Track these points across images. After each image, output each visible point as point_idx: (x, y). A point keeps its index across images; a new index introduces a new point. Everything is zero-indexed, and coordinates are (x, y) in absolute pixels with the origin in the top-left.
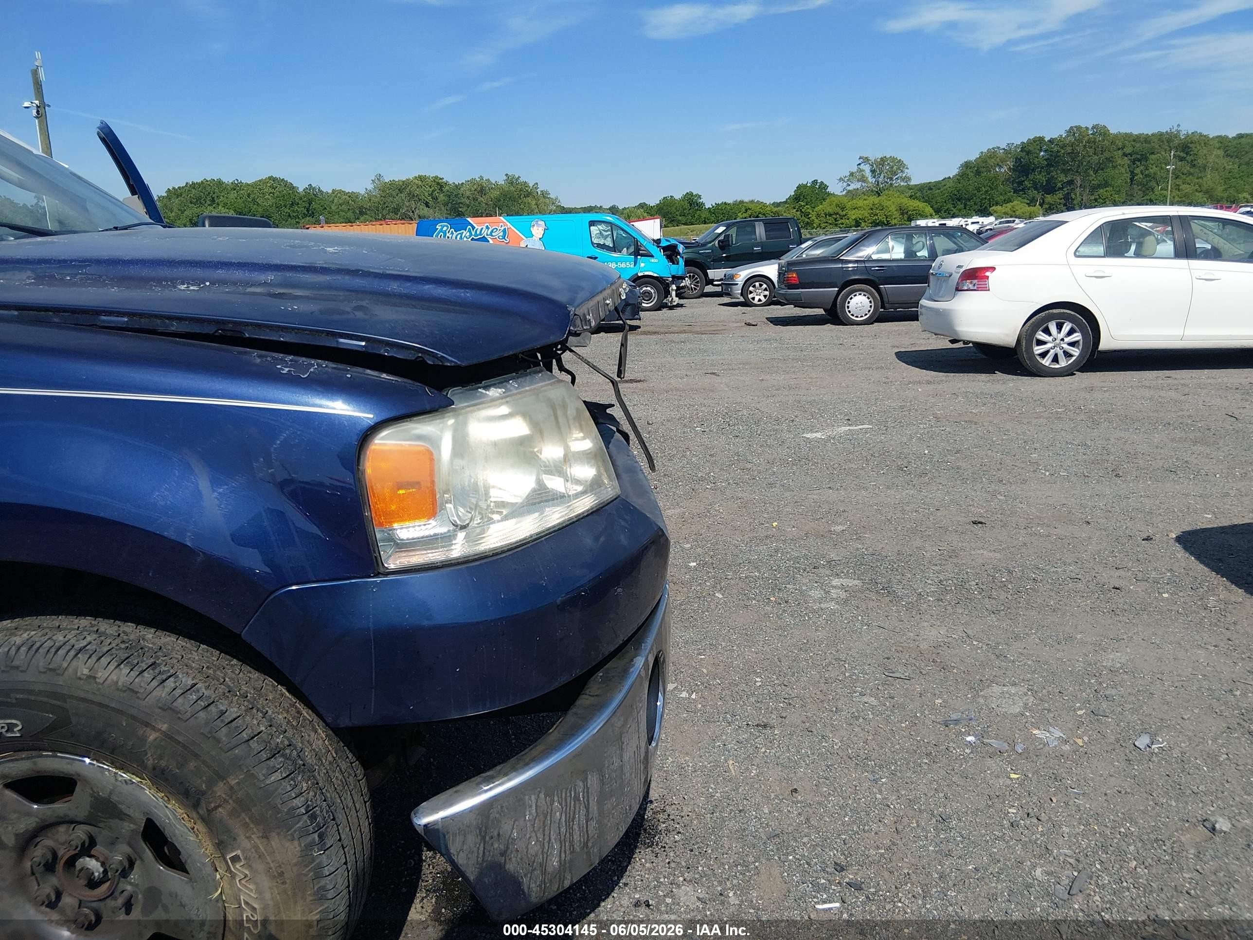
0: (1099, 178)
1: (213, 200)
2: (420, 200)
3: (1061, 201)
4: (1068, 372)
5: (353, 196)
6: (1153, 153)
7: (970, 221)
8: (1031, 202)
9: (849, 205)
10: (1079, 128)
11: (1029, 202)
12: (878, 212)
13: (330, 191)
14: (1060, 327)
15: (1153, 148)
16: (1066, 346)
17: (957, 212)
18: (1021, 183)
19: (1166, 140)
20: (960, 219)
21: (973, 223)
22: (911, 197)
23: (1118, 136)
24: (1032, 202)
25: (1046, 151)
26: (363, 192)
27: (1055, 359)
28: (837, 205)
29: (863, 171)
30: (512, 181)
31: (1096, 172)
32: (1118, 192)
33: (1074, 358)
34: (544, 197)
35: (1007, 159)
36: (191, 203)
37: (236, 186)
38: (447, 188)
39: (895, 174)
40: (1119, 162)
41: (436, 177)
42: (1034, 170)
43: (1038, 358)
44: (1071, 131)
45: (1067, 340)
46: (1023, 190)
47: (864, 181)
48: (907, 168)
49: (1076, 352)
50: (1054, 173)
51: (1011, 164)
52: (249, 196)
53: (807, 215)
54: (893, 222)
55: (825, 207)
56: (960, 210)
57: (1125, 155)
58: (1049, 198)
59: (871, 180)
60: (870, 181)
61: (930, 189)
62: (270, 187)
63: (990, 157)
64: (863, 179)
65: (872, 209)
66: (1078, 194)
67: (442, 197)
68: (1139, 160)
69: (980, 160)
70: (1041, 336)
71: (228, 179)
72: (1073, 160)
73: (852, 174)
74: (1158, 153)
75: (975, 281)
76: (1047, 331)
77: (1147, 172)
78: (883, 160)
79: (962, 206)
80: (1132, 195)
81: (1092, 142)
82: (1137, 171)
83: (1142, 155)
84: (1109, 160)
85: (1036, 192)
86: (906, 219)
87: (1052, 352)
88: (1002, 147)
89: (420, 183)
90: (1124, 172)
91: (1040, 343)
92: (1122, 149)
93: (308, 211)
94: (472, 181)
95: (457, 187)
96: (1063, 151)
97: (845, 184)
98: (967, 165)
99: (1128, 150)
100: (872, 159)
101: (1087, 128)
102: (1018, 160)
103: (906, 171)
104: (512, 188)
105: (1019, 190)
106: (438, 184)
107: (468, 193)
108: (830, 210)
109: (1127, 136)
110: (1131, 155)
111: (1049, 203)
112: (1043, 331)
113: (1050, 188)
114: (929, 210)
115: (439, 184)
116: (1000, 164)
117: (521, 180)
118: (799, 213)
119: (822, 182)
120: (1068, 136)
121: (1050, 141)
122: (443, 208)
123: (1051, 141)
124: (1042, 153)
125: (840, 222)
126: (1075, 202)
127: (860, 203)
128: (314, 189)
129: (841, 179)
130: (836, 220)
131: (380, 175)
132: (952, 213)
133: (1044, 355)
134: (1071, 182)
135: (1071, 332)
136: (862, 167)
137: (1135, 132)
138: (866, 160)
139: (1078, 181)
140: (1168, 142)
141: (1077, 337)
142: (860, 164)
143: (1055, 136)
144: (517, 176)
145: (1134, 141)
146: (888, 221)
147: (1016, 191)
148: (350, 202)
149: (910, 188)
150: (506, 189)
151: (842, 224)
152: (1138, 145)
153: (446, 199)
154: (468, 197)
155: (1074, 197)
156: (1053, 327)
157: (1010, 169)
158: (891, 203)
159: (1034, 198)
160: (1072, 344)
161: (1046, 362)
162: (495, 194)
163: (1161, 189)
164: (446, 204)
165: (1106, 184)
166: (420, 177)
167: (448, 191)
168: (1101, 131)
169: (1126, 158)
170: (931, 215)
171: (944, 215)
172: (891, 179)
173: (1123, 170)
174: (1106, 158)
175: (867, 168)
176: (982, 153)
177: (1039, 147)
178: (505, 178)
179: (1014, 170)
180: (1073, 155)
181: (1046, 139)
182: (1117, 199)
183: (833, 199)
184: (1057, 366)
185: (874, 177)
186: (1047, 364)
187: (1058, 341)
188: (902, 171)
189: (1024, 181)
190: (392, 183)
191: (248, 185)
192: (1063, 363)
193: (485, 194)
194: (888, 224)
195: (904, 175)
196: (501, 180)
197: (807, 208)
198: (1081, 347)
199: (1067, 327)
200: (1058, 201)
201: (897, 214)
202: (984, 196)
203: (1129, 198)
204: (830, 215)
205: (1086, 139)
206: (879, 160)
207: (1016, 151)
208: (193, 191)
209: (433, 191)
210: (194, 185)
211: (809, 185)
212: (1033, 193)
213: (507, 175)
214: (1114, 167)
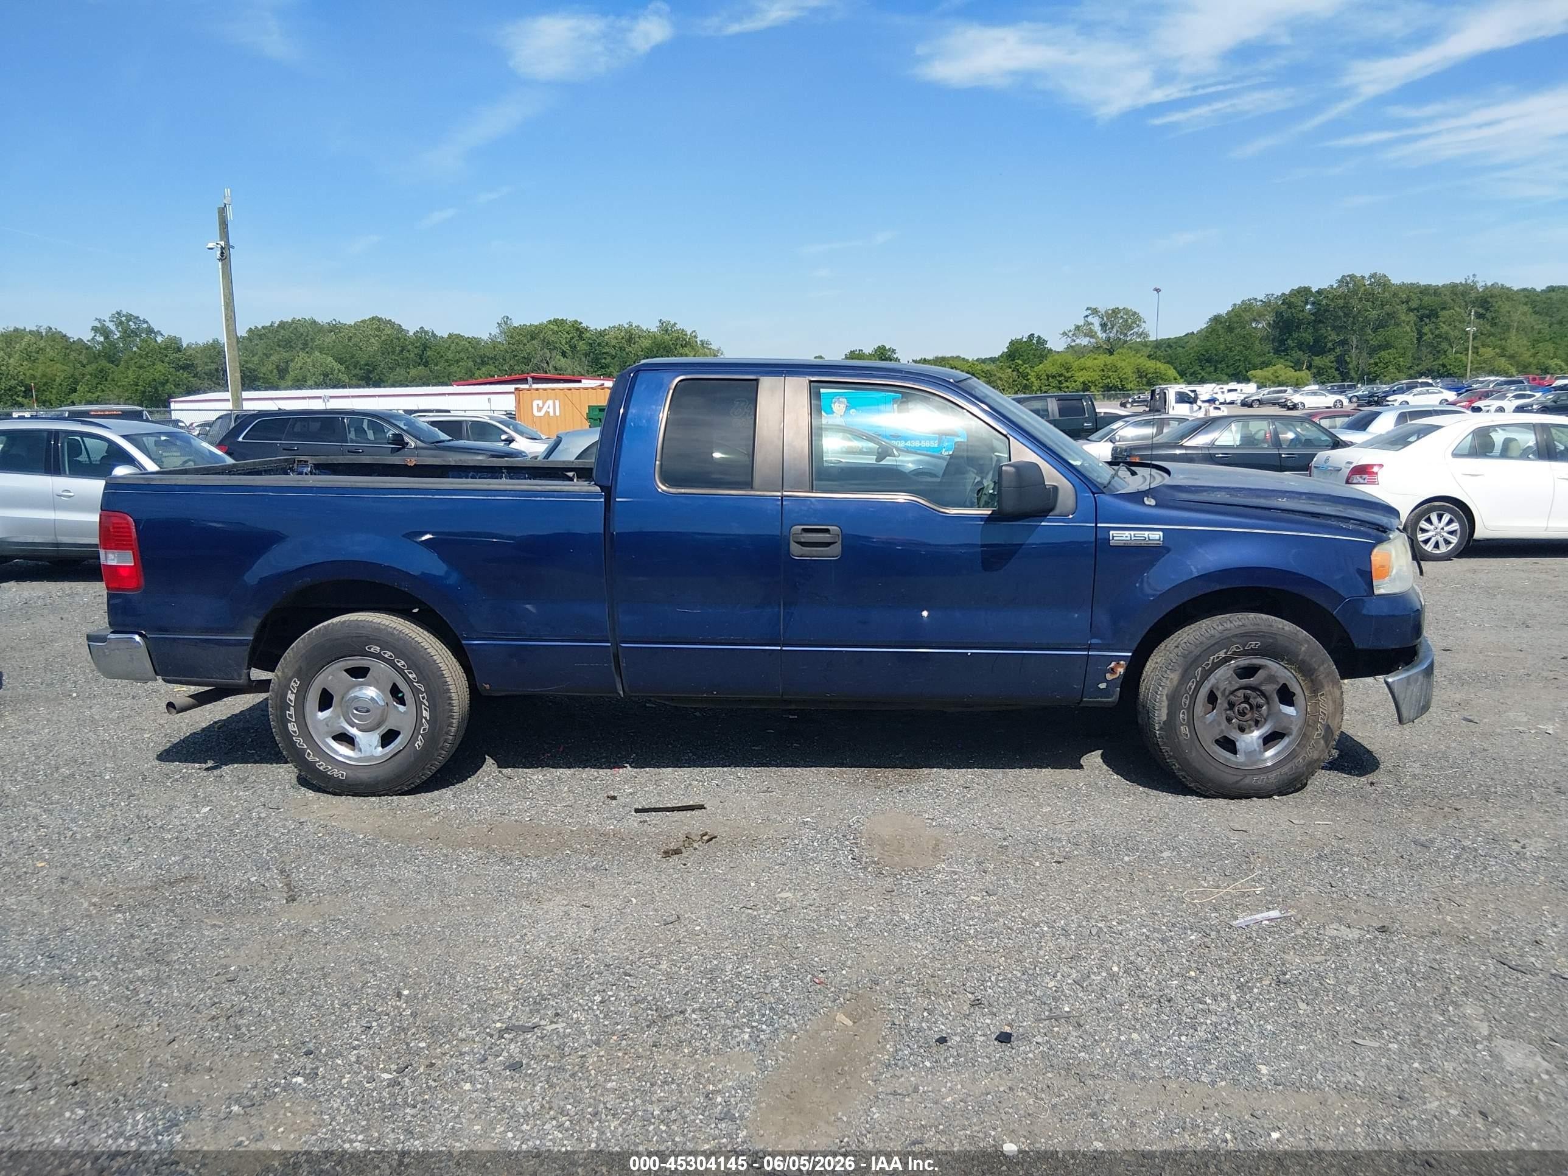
0: (1379, 338)
1: (306, 344)
2: (555, 348)
3: (1332, 365)
4: (1446, 557)
5: (474, 342)
6: (1444, 308)
7: (1226, 387)
8: (1296, 364)
9: (1075, 365)
10: (1352, 277)
11: (1293, 365)
12: (1110, 374)
13: (446, 336)
14: (1440, 517)
15: (1445, 303)
16: (1446, 535)
17: (1206, 376)
18: (1282, 342)
19: (1460, 293)
20: (1214, 385)
21: (1230, 391)
22: (1149, 356)
23: (1403, 287)
24: (1297, 366)
25: (1313, 303)
26: (485, 336)
27: (1437, 546)
28: (1062, 365)
29: (1092, 324)
30: (665, 328)
31: (1375, 330)
32: (1403, 355)
33: (1452, 545)
34: (704, 347)
35: (1266, 313)
36: (279, 346)
37: (334, 328)
38: (588, 335)
39: (1130, 328)
40: (1404, 318)
41: (576, 321)
42: (1298, 327)
43: (1421, 544)
44: (1342, 281)
45: (1446, 529)
46: (1285, 350)
47: (1092, 337)
48: (1144, 322)
49: (1454, 540)
50: (1323, 331)
51: (1270, 318)
52: (350, 339)
53: (1025, 376)
54: (1129, 386)
55: (1047, 367)
56: (1210, 373)
57: (1411, 310)
58: (1317, 361)
59: (1102, 335)
60: (1100, 336)
61: (1170, 346)
62: (376, 329)
63: (1245, 310)
64: (1091, 334)
65: (1103, 370)
66: (1354, 356)
67: (582, 346)
68: (1428, 317)
69: (1233, 313)
70: (1424, 524)
71: (323, 319)
72: (1347, 315)
73: (1078, 328)
74: (1450, 308)
75: (1364, 476)
76: (1429, 521)
77: (1437, 332)
78: (1115, 312)
79: (1212, 369)
80: (1420, 359)
81: (1370, 296)
82: (1426, 330)
83: (1432, 310)
84: (1391, 315)
85: (1301, 353)
86: (1145, 383)
87: (1433, 541)
88: (1259, 298)
89: (555, 328)
90: (1409, 330)
91: (1424, 531)
92: (1407, 302)
93: (421, 359)
94: (619, 328)
95: (602, 334)
96: (1333, 304)
97: (1069, 340)
98: (1216, 319)
99: (1414, 304)
100: (1102, 310)
101: (1363, 277)
102: (1279, 314)
103: (1143, 325)
104: (666, 337)
105: (1281, 349)
106: (578, 329)
107: (614, 342)
108: (1053, 370)
109: (1412, 287)
110: (1417, 309)
111: (1317, 367)
112: (1426, 521)
113: (1318, 348)
114: (1172, 372)
115: (579, 331)
116: (1258, 318)
117: (678, 327)
118: (1015, 373)
119: (1039, 337)
120: (1340, 287)
121: (1317, 292)
122: (584, 359)
123: (1319, 292)
124: (1309, 307)
125: (1064, 385)
126: (1350, 366)
127: (1089, 363)
128: (426, 332)
129: (1064, 334)
130: (1060, 382)
131: (508, 318)
132: (1200, 377)
133: (1426, 542)
134: (1344, 342)
135: (1450, 522)
136: (1090, 319)
137: (1422, 283)
138: (1095, 311)
139: (1354, 340)
140: (1462, 295)
141: (1455, 526)
142: (1087, 316)
143: (1324, 285)
144: (672, 323)
145: (1421, 293)
146: (1122, 385)
147: (1277, 351)
148: (470, 349)
149: (1145, 344)
150: (659, 338)
151: (1068, 387)
152: (1426, 298)
153: (587, 348)
154: (614, 347)
155: (1348, 360)
156: (1434, 517)
157: (1269, 324)
158: (1126, 364)
159: (1299, 360)
160: (1451, 533)
161: (1429, 548)
162: (646, 343)
163: (1456, 352)
164: (586, 355)
165: (1387, 346)
166: (556, 321)
167: (589, 339)
168: (1382, 282)
169: (1411, 314)
170: (1175, 379)
171: (1190, 378)
172: (1125, 335)
173: (1408, 329)
174: (1388, 314)
175: (1096, 321)
176: (1235, 305)
177: (1303, 299)
178: (658, 324)
179: (1275, 325)
180: (1347, 309)
181: (1314, 290)
182: (1402, 363)
183: (1056, 357)
184: (1438, 552)
185: (1105, 331)
186: (1429, 550)
187: (1438, 530)
188: (1138, 326)
189: (1287, 340)
190: (522, 328)
191: (350, 326)
192: (1444, 549)
193: (634, 344)
194: (1123, 388)
195: (1141, 330)
196: (654, 327)
197: (1025, 368)
198: (1458, 535)
199: (1446, 517)
200: (1329, 364)
201: (1133, 377)
202: (1238, 358)
203: (1417, 362)
204: (1054, 377)
205: (1362, 289)
206: (1110, 312)
207: (1277, 303)
208: (282, 331)
209: (572, 338)
210: (282, 325)
211: (1024, 340)
212: (1297, 354)
213: (660, 321)
214: (1397, 325)
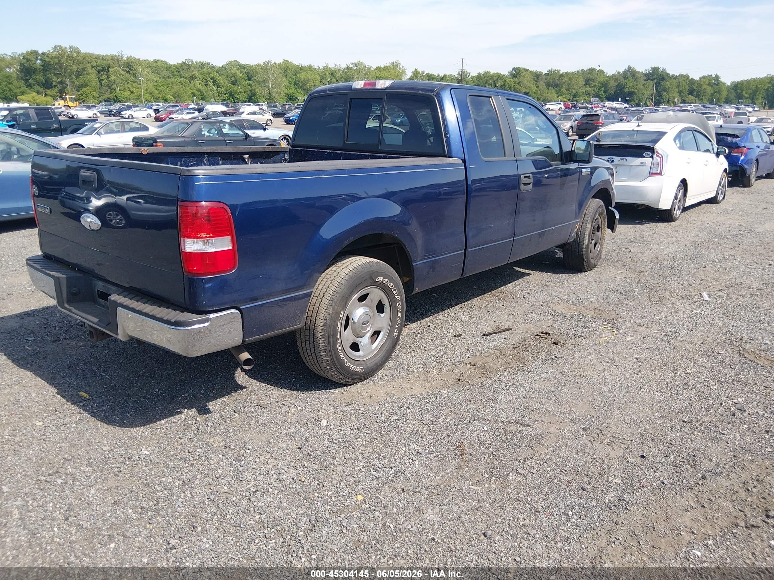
0: (80, 81)
10: (60, 47)
15: (109, 64)
18: (27, 80)
19: (116, 60)
23: (86, 55)
25: (41, 60)
31: (77, 77)
32: (94, 91)
35: (14, 63)
40: (90, 71)
42: (34, 73)
44: (55, 49)
46: (31, 86)
50: (49, 76)
51: (17, 66)
57: (92, 67)
58: (49, 92)
66: (68, 90)
68: (102, 71)
72: (61, 67)
74: (113, 67)
77: (109, 79)
81: (71, 58)
82: (103, 77)
83: (104, 68)
84: (83, 69)
88: (8, 54)
92: (90, 63)
96: (52, 61)
99: (94, 64)
101: (66, 48)
102: (22, 64)
105: (28, 85)
109: (92, 55)
110: (96, 67)
111: (49, 95)
113: (48, 85)
116: (10, 66)
120: (54, 51)
121: (42, 54)
124: (38, 61)
134: (62, 82)
137: (96, 53)
139: (67, 81)
143: (45, 50)
145: (96, 58)
152: (99, 61)
157: (17, 70)
165: (85, 85)
168: (75, 50)
169: (94, 69)
173: (93, 77)
177: (35, 57)
179: (20, 71)
180: (60, 64)
181: (40, 52)
189: (29, 79)
200: (56, 94)
205: (67, 54)
207: (20, 58)
212: (37, 88)
214: (88, 74)
